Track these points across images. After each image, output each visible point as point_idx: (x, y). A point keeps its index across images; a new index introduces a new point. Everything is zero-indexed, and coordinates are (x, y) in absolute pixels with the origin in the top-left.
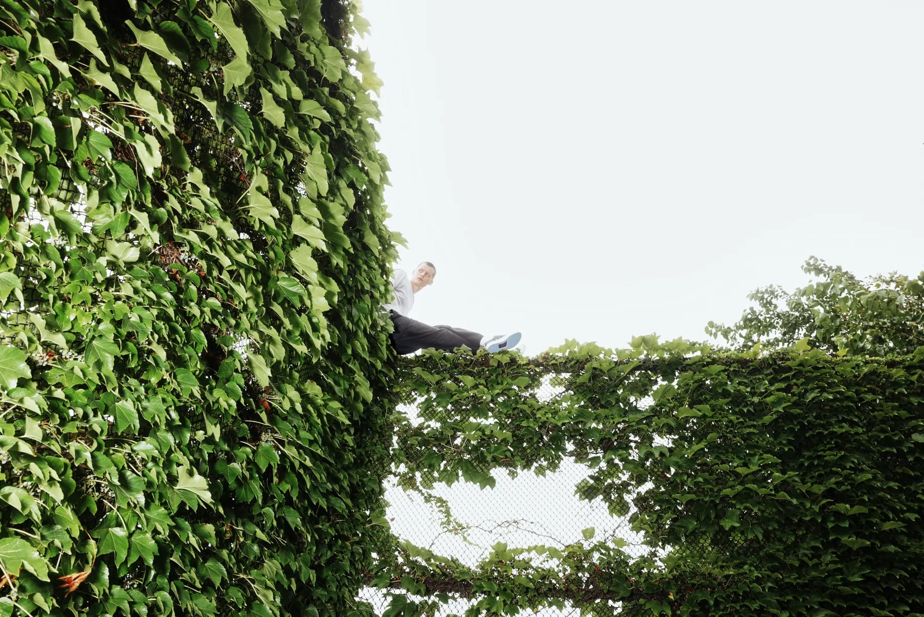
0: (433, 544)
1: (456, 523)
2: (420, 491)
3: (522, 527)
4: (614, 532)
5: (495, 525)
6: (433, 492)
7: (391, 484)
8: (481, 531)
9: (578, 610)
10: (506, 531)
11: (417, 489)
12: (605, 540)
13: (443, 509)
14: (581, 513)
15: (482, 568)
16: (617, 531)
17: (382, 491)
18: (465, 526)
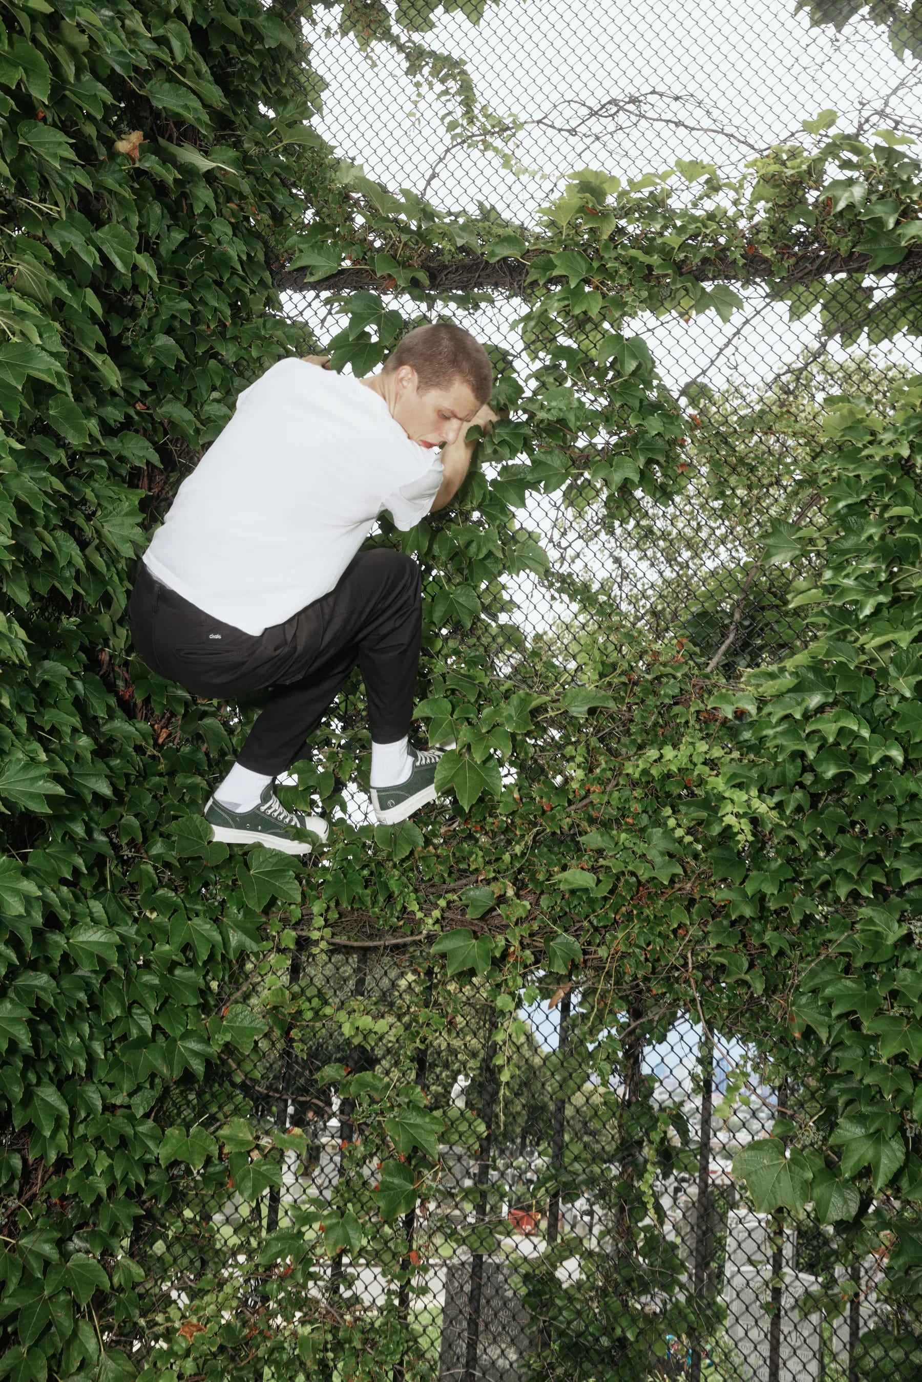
0: (433, 176)
1: (487, 116)
2: (395, 40)
3: (651, 114)
4: (886, 104)
5: (584, 111)
6: (427, 40)
7: (319, 28)
8: (550, 132)
9: (782, 307)
10: (611, 127)
11: (387, 35)
12: (861, 127)
13: (453, 86)
14: (805, 60)
15: (552, 224)
16: (894, 101)
17: (302, 51)
18: (508, 121)
